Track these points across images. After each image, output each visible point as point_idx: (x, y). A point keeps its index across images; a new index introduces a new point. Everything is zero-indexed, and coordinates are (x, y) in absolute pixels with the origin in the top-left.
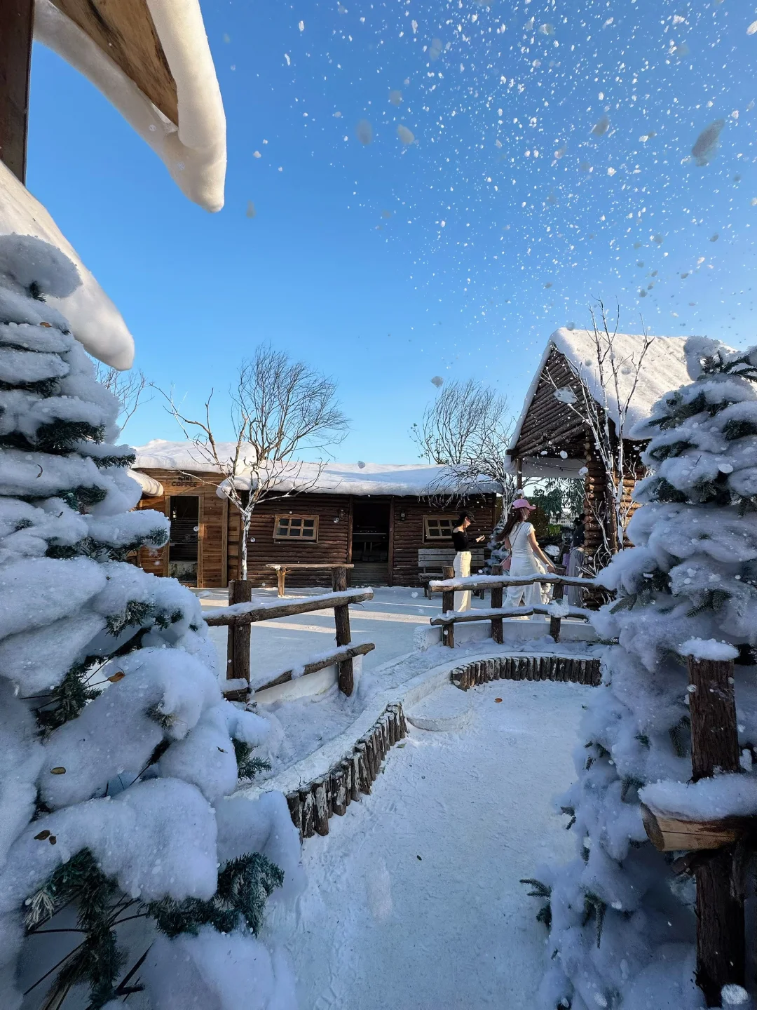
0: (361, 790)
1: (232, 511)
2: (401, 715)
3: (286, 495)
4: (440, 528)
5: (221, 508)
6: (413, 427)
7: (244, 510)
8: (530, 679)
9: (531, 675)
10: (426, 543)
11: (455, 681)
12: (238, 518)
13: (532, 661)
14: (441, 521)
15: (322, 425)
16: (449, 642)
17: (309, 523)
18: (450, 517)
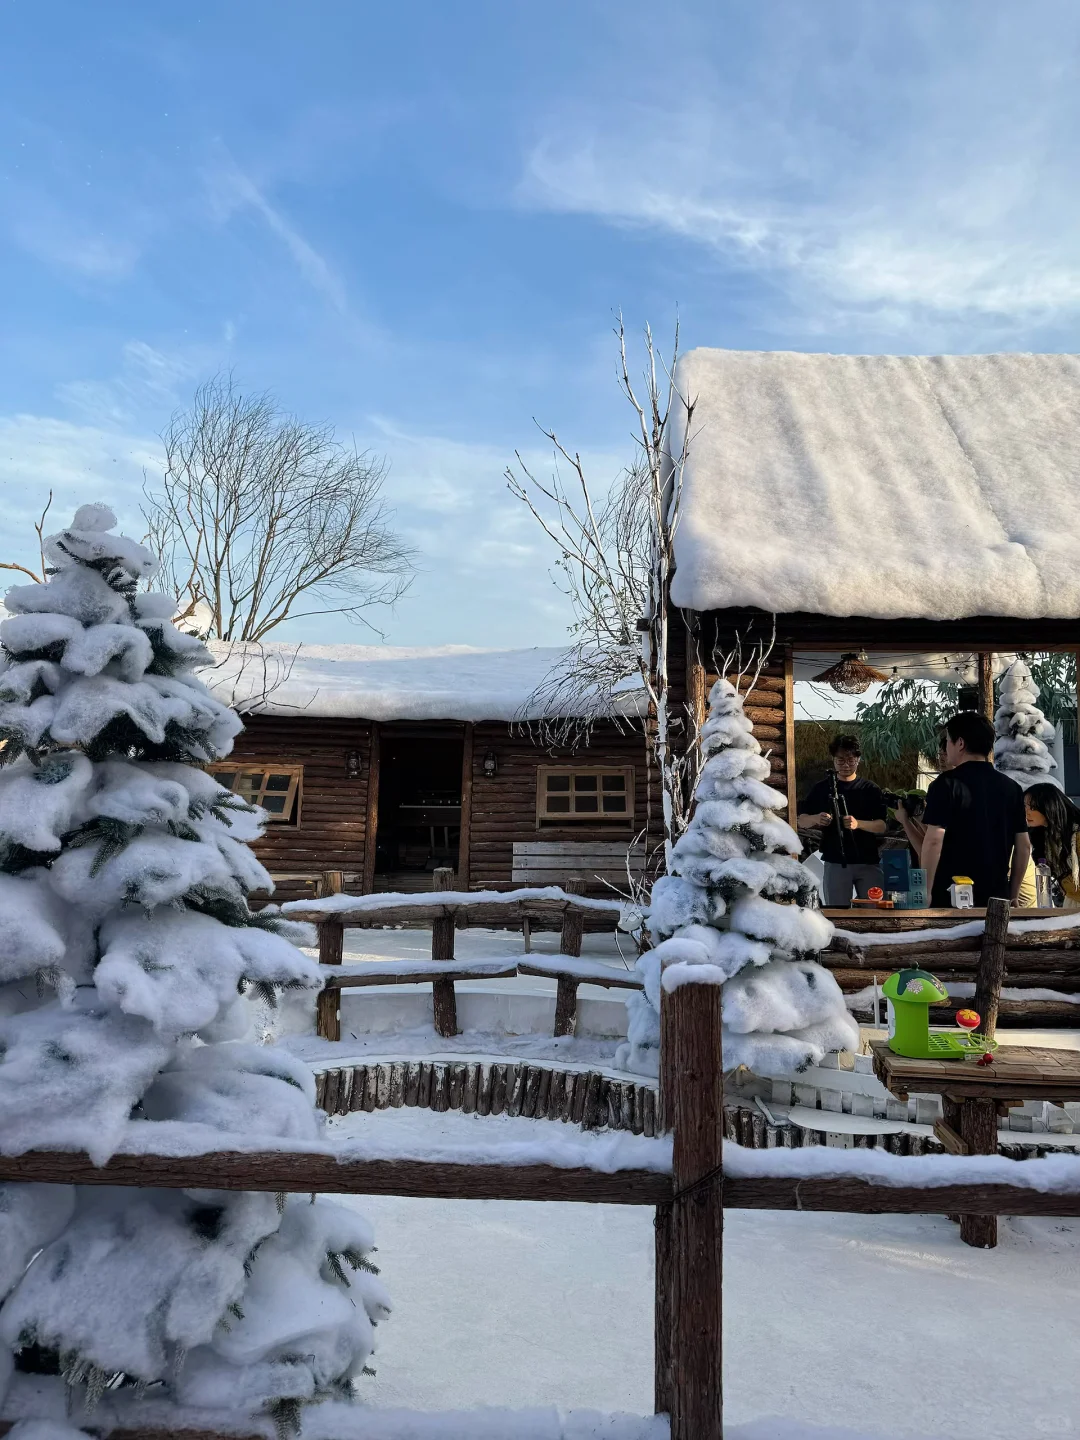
4: (572, 793)
10: (543, 830)
14: (578, 779)
15: (352, 561)
16: (325, 1029)
17: (280, 783)
18: (599, 771)
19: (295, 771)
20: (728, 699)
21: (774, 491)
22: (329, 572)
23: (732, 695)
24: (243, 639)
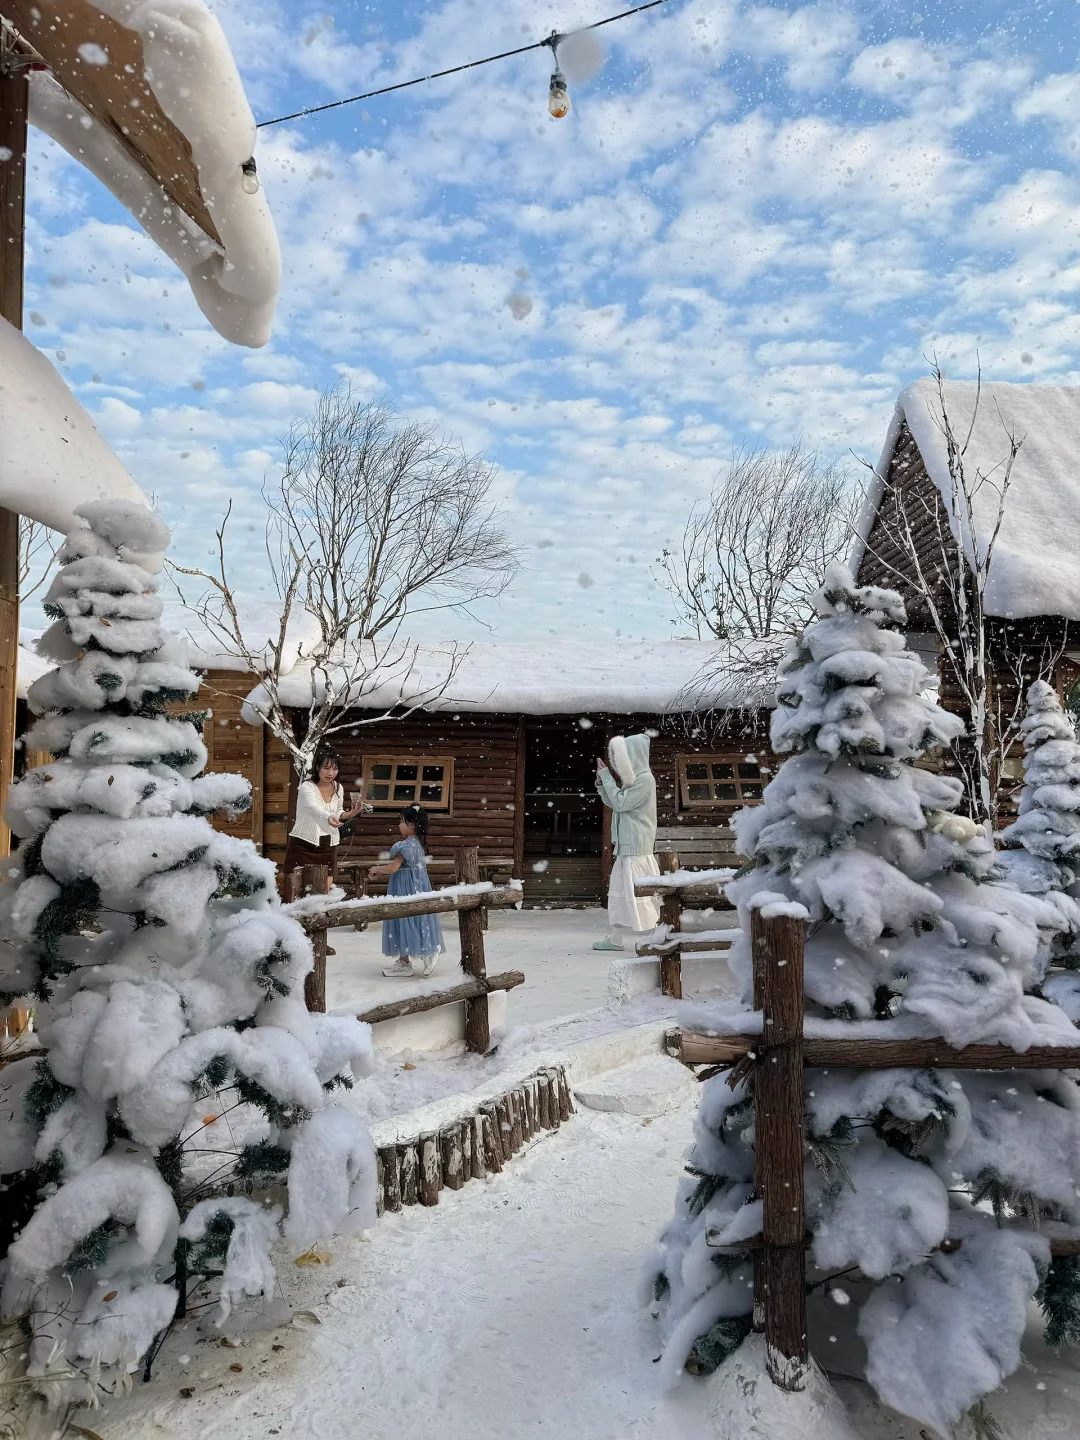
0: (487, 1167)
1: (273, 751)
2: (563, 1084)
3: (385, 717)
4: (712, 782)
5: (250, 745)
6: (662, 558)
7: (299, 747)
10: (681, 816)
11: (668, 1048)
12: (286, 764)
14: (715, 766)
15: (462, 560)
16: (672, 989)
17: (433, 774)
18: (733, 759)
19: (447, 762)
20: (1048, 697)
21: (1041, 512)
22: (438, 572)
23: (1050, 694)
24: (359, 637)
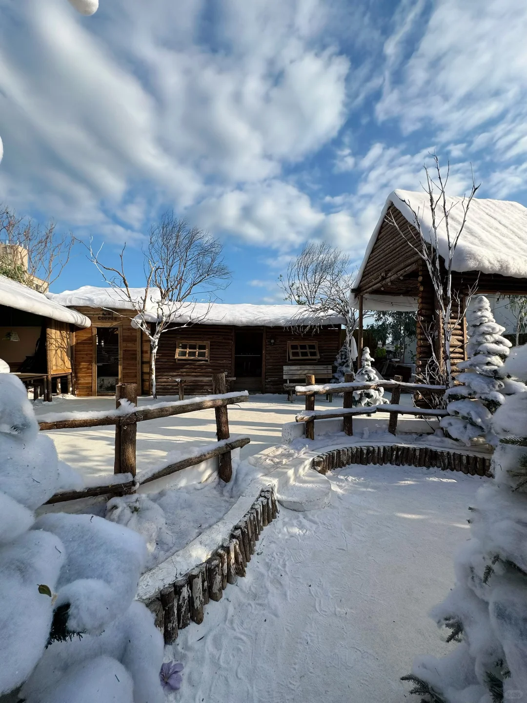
0: (237, 573)
1: (144, 338)
2: (273, 499)
3: (185, 326)
4: (299, 350)
5: (136, 336)
6: (280, 277)
7: (153, 337)
8: (375, 464)
9: (376, 460)
10: (289, 362)
11: (316, 467)
12: (148, 343)
13: (376, 449)
14: (300, 346)
15: (212, 275)
16: (310, 435)
17: (202, 347)
18: (307, 343)
22: (204, 279)
